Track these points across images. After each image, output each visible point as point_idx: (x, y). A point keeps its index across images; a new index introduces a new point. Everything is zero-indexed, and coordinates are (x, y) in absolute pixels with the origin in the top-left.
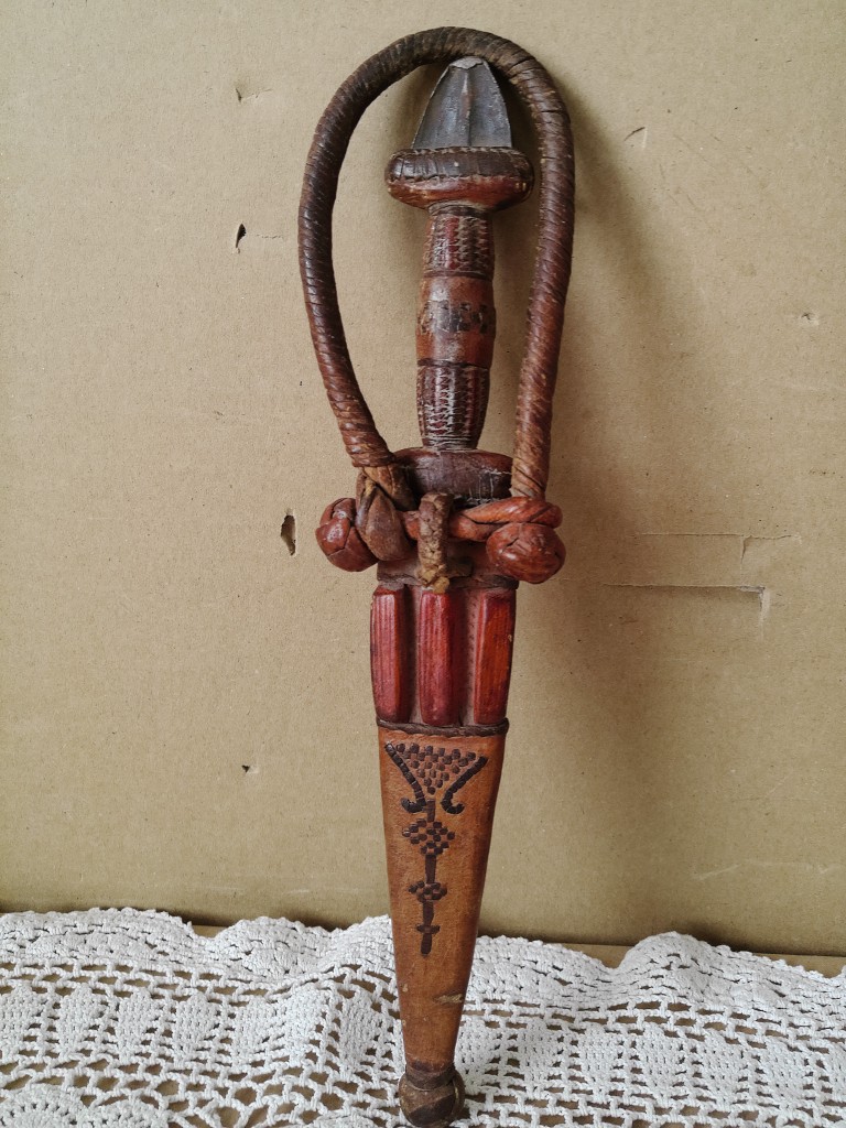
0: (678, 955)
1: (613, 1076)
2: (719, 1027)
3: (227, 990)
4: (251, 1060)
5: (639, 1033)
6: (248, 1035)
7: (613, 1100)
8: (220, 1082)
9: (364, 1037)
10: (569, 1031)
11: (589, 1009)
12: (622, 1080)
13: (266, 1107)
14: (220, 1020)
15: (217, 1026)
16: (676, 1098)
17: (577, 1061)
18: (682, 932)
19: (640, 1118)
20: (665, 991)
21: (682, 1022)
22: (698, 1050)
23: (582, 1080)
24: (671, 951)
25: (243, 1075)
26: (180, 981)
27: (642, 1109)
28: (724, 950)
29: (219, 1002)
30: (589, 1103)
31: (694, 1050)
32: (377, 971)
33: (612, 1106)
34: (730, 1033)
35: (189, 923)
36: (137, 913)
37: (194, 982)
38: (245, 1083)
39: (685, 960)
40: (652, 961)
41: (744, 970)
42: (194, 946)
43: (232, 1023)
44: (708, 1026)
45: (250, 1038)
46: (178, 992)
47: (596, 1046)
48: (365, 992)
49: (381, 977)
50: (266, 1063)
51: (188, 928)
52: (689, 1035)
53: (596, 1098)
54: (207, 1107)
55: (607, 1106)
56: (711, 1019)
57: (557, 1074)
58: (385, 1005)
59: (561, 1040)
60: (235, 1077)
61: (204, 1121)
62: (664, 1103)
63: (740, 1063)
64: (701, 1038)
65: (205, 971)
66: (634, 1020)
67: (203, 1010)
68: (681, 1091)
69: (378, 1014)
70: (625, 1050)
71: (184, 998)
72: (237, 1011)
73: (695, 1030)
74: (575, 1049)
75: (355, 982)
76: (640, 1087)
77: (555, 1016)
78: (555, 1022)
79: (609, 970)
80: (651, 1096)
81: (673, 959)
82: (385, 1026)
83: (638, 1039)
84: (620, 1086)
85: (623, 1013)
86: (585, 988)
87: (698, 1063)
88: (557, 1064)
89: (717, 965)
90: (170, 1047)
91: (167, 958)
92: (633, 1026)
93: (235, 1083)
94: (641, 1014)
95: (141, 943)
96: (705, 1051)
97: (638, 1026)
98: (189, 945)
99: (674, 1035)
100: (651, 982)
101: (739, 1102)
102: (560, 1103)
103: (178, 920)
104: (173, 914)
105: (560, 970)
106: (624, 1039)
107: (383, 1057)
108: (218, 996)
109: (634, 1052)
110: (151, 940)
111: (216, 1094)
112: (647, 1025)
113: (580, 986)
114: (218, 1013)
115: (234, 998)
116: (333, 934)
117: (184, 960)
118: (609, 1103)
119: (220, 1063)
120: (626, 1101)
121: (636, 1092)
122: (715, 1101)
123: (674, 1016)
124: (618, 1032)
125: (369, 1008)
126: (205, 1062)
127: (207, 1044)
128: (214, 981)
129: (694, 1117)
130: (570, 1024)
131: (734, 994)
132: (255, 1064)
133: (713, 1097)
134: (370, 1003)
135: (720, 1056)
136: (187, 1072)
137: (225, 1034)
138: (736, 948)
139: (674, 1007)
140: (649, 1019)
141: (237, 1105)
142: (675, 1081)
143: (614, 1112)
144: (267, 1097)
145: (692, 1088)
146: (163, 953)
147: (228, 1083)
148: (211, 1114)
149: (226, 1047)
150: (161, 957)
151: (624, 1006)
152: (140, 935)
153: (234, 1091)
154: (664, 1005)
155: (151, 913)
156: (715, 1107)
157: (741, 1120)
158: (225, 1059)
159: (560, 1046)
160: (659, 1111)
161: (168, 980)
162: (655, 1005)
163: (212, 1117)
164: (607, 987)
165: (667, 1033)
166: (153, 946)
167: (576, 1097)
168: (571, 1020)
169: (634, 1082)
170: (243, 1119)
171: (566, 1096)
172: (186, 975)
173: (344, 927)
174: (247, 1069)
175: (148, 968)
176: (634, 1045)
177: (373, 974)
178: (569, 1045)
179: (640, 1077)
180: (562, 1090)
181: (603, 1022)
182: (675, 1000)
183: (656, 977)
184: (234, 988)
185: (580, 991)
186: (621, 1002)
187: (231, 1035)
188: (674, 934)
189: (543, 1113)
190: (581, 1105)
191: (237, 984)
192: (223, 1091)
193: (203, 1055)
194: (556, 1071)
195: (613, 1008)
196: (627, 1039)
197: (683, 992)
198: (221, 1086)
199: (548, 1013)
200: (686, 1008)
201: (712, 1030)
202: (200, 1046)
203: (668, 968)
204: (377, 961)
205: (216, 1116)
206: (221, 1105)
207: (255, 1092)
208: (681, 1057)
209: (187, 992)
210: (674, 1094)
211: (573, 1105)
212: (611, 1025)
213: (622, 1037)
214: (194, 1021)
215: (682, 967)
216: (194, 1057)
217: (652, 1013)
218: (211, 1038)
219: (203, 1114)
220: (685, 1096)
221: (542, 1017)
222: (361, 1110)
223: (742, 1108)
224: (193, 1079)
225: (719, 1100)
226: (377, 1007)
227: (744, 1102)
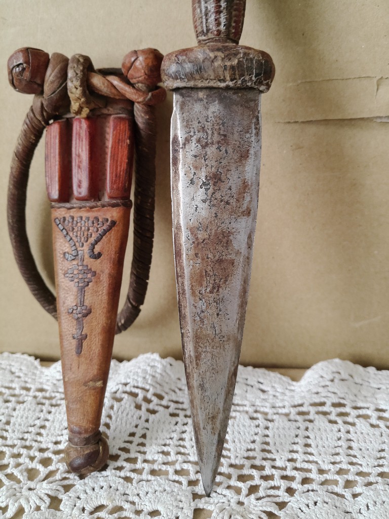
0: (339, 373)
1: (291, 449)
2: (366, 417)
3: (51, 398)
4: (54, 440)
5: (311, 421)
6: (57, 425)
7: (289, 465)
8: (32, 453)
9: (128, 426)
10: (263, 420)
11: (279, 407)
12: (297, 452)
13: (58, 469)
14: (42, 415)
15: (39, 418)
16: (333, 463)
17: (267, 439)
18: (343, 358)
19: (308, 476)
20: (330, 395)
21: (341, 414)
22: (351, 432)
23: (269, 452)
24: (335, 370)
25: (47, 449)
26: (24, 392)
27: (309, 471)
28: (372, 370)
29: (43, 404)
30: (274, 467)
31: (348, 432)
32: (140, 385)
33: (289, 468)
34: (374, 421)
35: (38, 360)
36: (10, 355)
37: (31, 393)
38: (47, 455)
39: (344, 375)
40: (322, 377)
41: (384, 382)
42: (38, 372)
43: (50, 417)
44: (359, 416)
45: (57, 426)
46: (21, 399)
47: (281, 430)
48: (131, 398)
49: (143, 389)
50: (62, 443)
51: (37, 363)
52: (345, 423)
53: (278, 463)
54: (20, 468)
55: (285, 469)
56: (361, 412)
57: (253, 448)
58: (144, 406)
59: (258, 426)
60: (42, 450)
61: (17, 477)
62: (325, 467)
63: (380, 440)
64: (353, 424)
65: (40, 386)
66: (308, 413)
67: (32, 409)
68: (338, 459)
69: (138, 411)
70: (301, 432)
71: (23, 402)
72: (53, 410)
73: (350, 419)
74: (267, 432)
75: (125, 392)
76: (309, 456)
77: (256, 411)
78: (255, 415)
79: (294, 383)
80: (316, 463)
81: (337, 375)
82: (143, 418)
83: (310, 425)
84: (295, 456)
85: (301, 409)
86: (277, 394)
87: (350, 440)
88: (254, 442)
89: (366, 379)
90: (7, 431)
91: (20, 379)
92: (307, 417)
93: (41, 453)
94: (313, 410)
95: (6, 372)
96: (356, 433)
97: (311, 417)
98: (35, 371)
99: (336, 422)
100: (320, 390)
101: (379, 466)
102: (253, 467)
103: (32, 358)
104: (30, 355)
105: (262, 383)
106: (301, 426)
107: (140, 437)
108: (44, 401)
109: (307, 433)
110: (13, 370)
111: (27, 460)
112: (317, 416)
113: (274, 393)
114: (42, 411)
115: (54, 402)
116: (122, 365)
117: (29, 380)
118: (286, 467)
119: (36, 441)
120: (298, 465)
121: (306, 459)
122: (361, 465)
123: (335, 411)
124: (296, 421)
125: (133, 407)
126: (26, 440)
127: (30, 429)
128: (44, 393)
129: (345, 476)
130: (265, 416)
131: (378, 396)
132: (56, 443)
133: (360, 462)
134: (134, 405)
135: (366, 436)
136: (13, 446)
137: (43, 423)
138: (379, 368)
139: (335, 405)
140: (318, 413)
141: (40, 467)
142: (334, 452)
143: (289, 473)
144: (59, 464)
145: (345, 457)
146: (19, 377)
147: (37, 454)
148: (21, 472)
149: (42, 431)
150: (17, 379)
151: (301, 405)
152: (8, 367)
153: (40, 459)
154: (329, 403)
155: (18, 355)
156: (361, 469)
157: (380, 478)
158: (39, 438)
159: (257, 430)
160: (321, 472)
161: (17, 392)
162: (323, 404)
163: (22, 474)
164: (292, 394)
165: (331, 422)
166: (13, 373)
167: (264, 463)
168: (266, 414)
169: (305, 453)
170: (42, 475)
171: (258, 462)
172: (28, 389)
173: (129, 360)
174: (51, 446)
175: (7, 385)
176: (307, 429)
177: (137, 387)
178: (263, 429)
179: (309, 450)
180: (254, 458)
181: (287, 415)
182: (336, 400)
183: (323, 387)
184: (55, 397)
185: (274, 396)
186: (300, 402)
187: (47, 424)
188: (337, 360)
189: (240, 473)
190: (267, 468)
191: (57, 395)
192: (32, 459)
193: (26, 436)
194: (252, 446)
195: (295, 406)
196: (303, 425)
197: (342, 396)
198: (32, 455)
199: (251, 410)
200: (343, 405)
201: (361, 419)
202: (26, 430)
203: (332, 381)
204: (140, 379)
205: (25, 474)
206: (30, 467)
207: (53, 460)
208: (339, 436)
209: (26, 398)
210: (333, 461)
211: (262, 468)
212: (292, 417)
213: (299, 424)
214: (25, 415)
215: (343, 380)
216: (21, 437)
217: (321, 409)
218: (34, 425)
219: (16, 472)
220: (340, 462)
221: (247, 412)
222: (118, 472)
223: (380, 470)
224: (15, 451)
225: (364, 464)
226: (138, 407)
227: (382, 466)
